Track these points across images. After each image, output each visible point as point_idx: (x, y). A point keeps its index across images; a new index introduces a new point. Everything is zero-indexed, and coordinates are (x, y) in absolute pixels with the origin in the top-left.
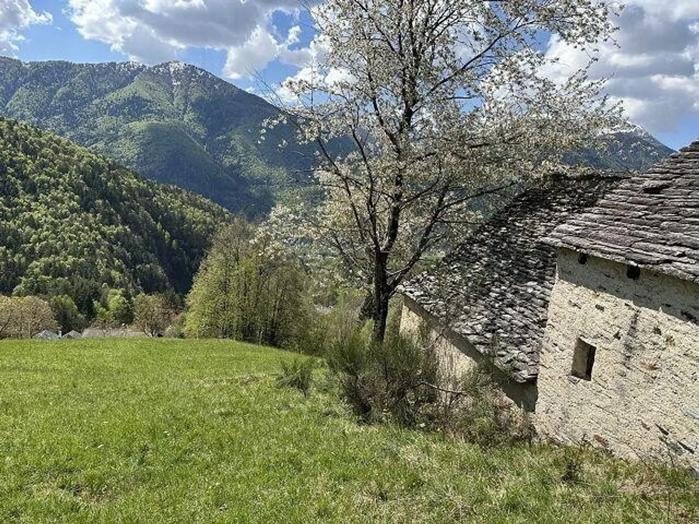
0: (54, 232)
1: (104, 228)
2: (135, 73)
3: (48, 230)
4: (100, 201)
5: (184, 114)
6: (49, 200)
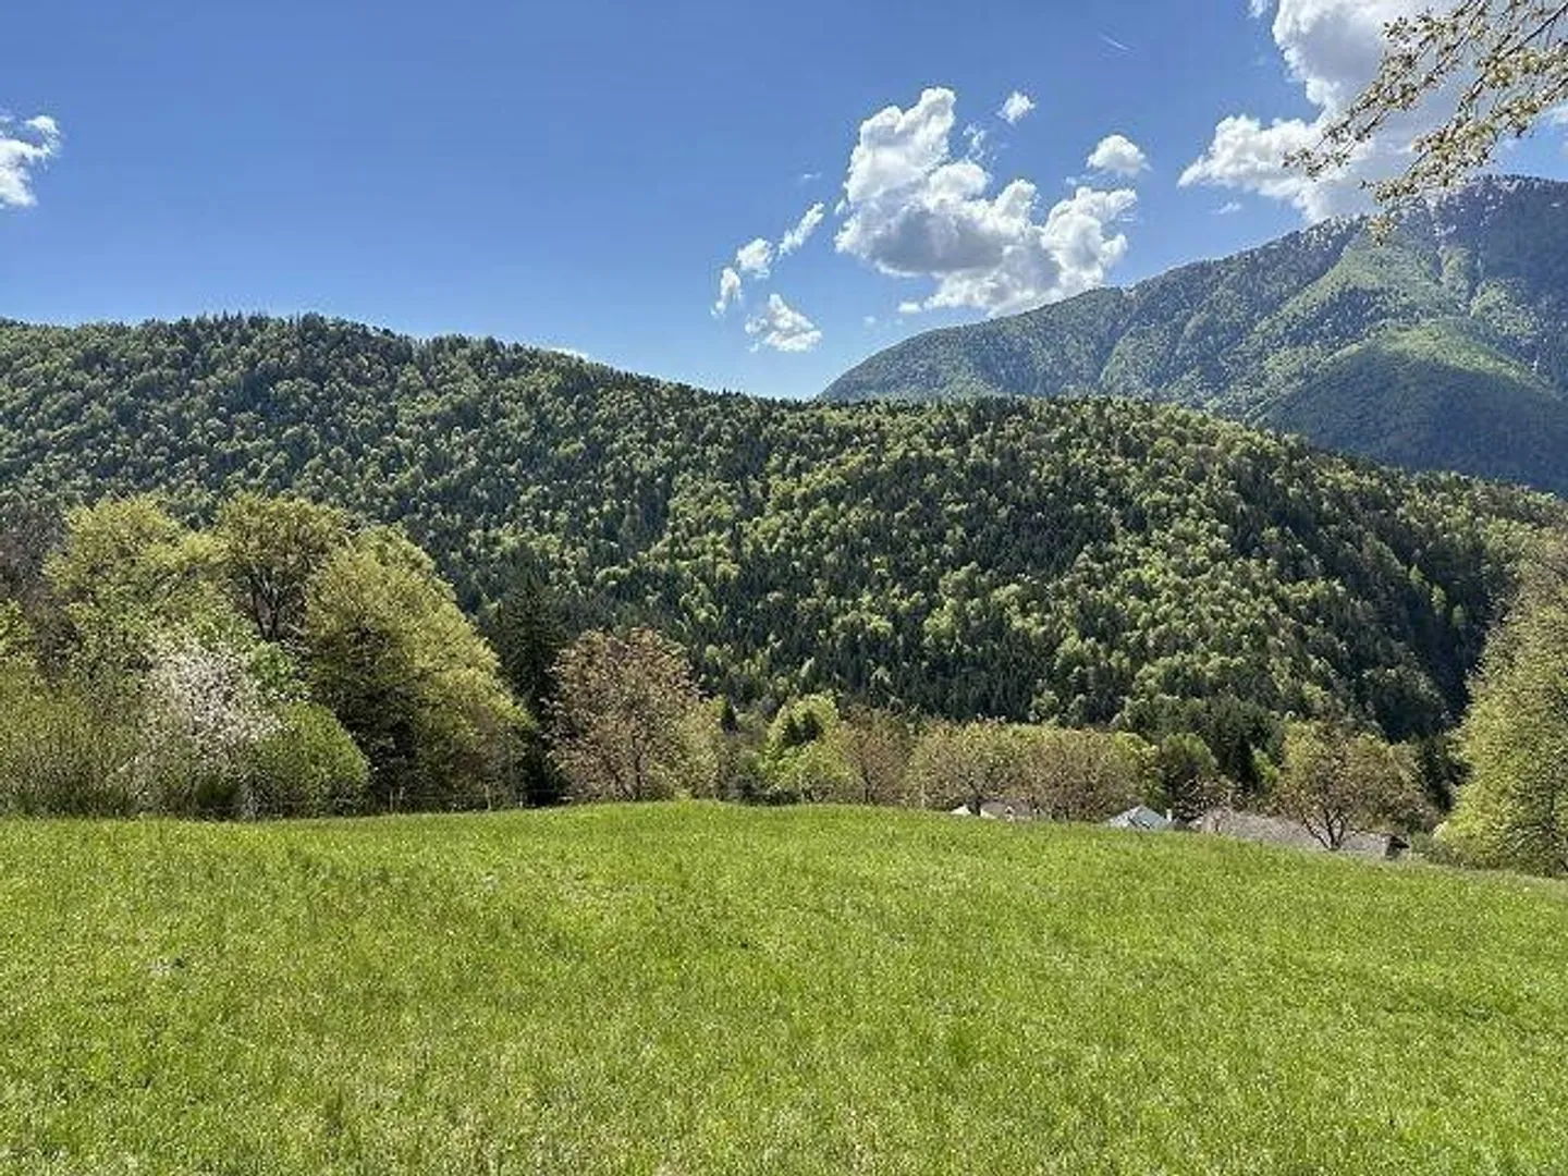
0: (1180, 605)
1: (1285, 589)
2: (1343, 239)
3: (1169, 600)
4: (1274, 531)
5: (1469, 298)
6: (1170, 541)
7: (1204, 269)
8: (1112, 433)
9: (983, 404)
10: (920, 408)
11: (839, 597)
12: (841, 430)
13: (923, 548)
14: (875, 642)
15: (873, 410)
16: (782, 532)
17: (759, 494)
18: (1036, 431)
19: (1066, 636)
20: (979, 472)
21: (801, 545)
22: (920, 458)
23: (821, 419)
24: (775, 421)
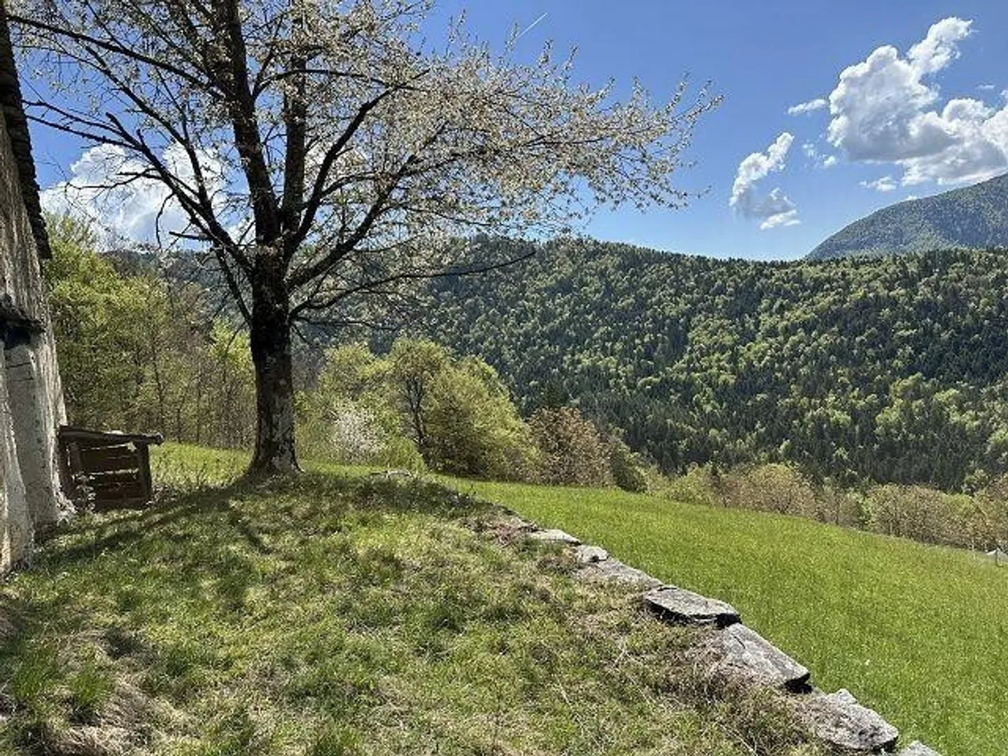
9: (929, 255)
10: (878, 261)
11: (810, 398)
12: (816, 280)
13: (878, 363)
14: (837, 429)
15: (841, 264)
16: (769, 352)
17: (752, 327)
18: (976, 274)
19: (996, 429)
20: (926, 306)
21: (782, 362)
22: (877, 297)
23: (801, 273)
24: (766, 276)
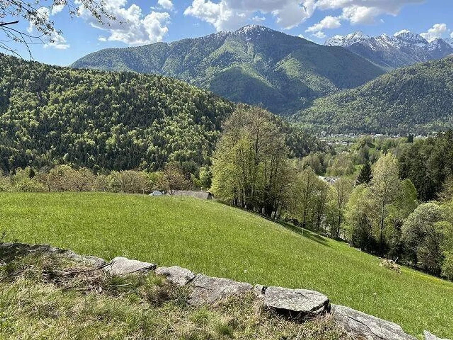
0: (180, 137)
1: (206, 133)
2: (225, 38)
3: (178, 135)
4: (204, 117)
5: (253, 58)
6: (178, 119)
7: (190, 41)
8: (163, 86)
9: (124, 74)
10: (103, 73)
12: (76, 78)
13: (105, 118)
14: (89, 148)
15: (87, 72)
16: (55, 111)
17: (46, 98)
18: (141, 84)
19: (150, 145)
20: (123, 95)
21: (62, 116)
22: (104, 89)
23: (69, 73)
24: (51, 72)
